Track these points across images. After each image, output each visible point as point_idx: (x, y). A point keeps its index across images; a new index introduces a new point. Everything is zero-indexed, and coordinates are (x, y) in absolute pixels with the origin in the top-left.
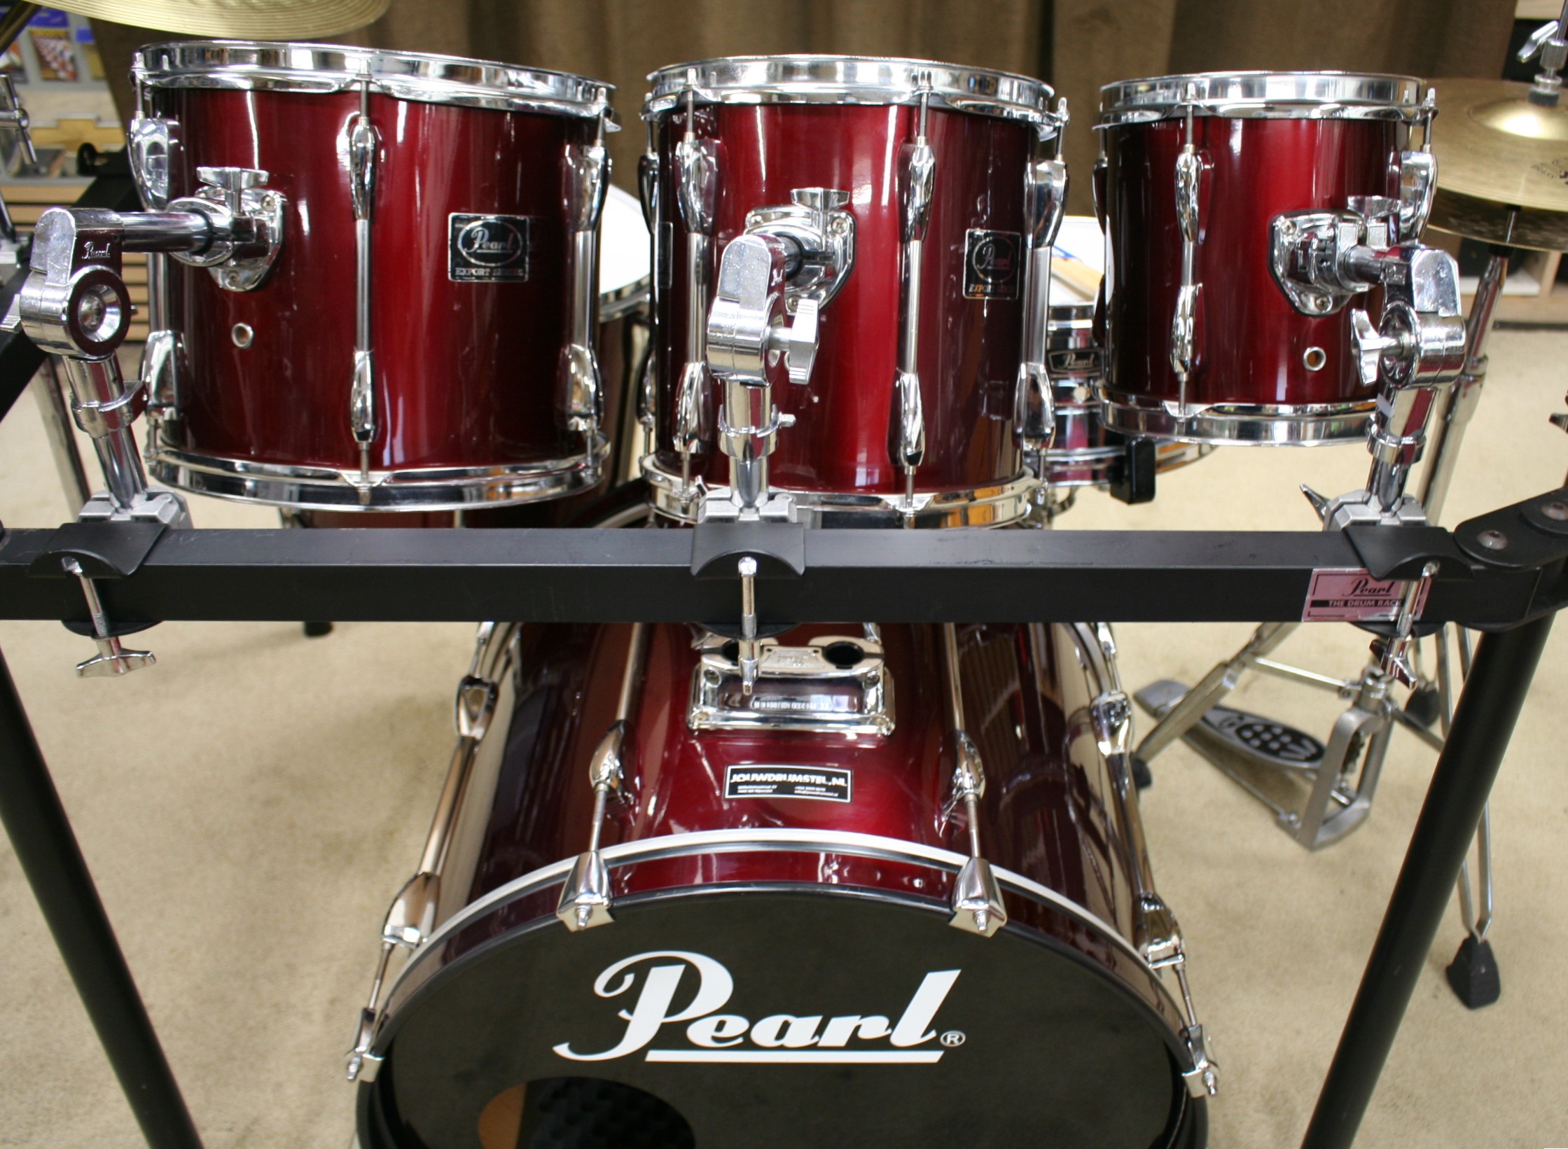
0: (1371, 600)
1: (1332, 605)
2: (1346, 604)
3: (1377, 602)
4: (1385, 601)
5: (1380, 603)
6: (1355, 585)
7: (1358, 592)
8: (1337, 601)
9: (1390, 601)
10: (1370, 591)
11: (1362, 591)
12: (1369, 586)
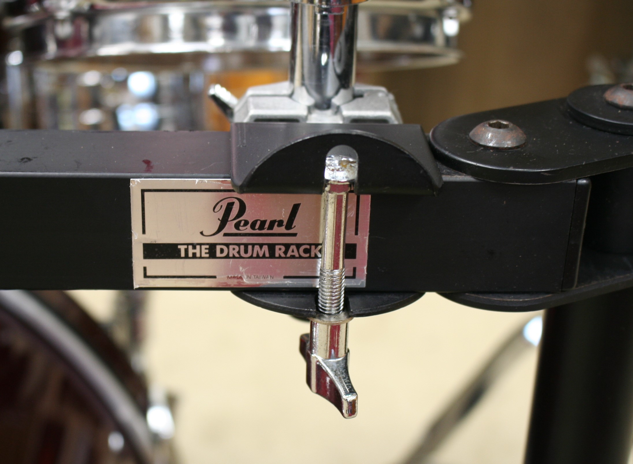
0: (261, 245)
1: (187, 257)
2: (212, 253)
3: (272, 247)
4: (287, 246)
5: (279, 251)
6: (220, 214)
7: (230, 228)
8: (194, 246)
9: (298, 246)
10: (253, 227)
11: (237, 226)
12: (249, 216)
